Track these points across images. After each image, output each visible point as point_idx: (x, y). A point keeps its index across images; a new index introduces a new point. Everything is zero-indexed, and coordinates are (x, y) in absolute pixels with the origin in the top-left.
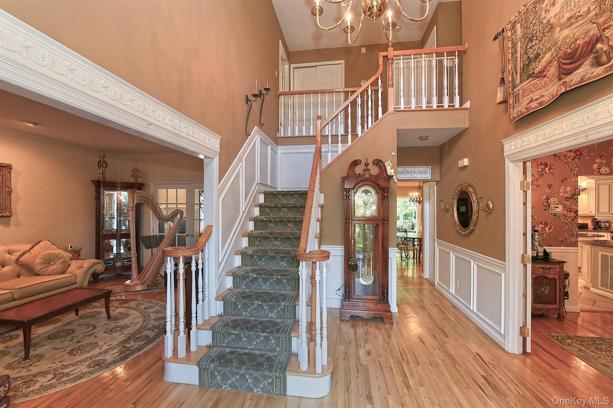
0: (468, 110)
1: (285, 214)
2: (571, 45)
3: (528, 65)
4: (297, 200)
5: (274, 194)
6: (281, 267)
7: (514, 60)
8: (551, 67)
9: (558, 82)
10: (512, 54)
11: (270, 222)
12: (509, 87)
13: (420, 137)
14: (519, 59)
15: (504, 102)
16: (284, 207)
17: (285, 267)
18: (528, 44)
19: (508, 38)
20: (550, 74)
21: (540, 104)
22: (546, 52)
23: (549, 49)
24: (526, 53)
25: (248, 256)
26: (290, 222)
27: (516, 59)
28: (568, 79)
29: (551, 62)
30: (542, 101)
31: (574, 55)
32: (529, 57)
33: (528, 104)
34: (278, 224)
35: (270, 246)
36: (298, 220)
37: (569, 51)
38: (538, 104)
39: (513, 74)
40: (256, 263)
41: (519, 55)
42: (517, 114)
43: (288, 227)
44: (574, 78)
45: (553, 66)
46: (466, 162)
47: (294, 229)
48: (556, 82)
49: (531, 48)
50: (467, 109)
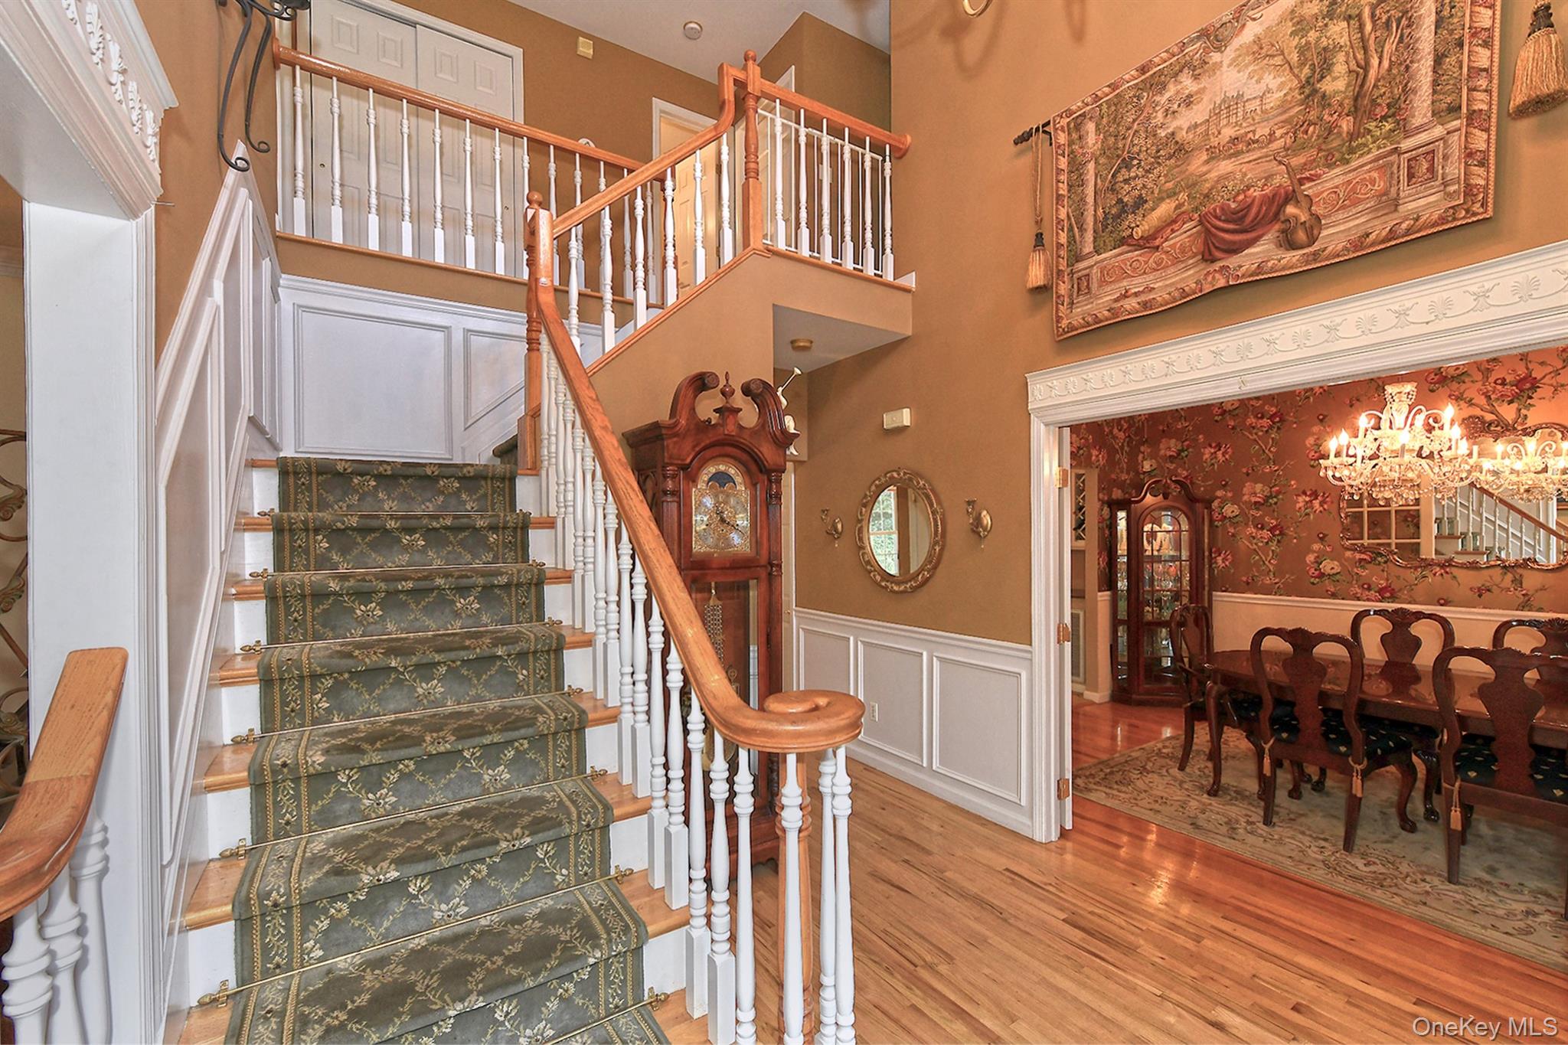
0: (910, 296)
1: (417, 557)
2: (1238, 194)
3: (1119, 216)
4: (453, 501)
5: (339, 474)
6: (486, 791)
7: (1077, 199)
8: (1173, 231)
9: (1202, 266)
10: (1070, 186)
11: (364, 595)
12: (1059, 256)
13: (792, 342)
14: (1090, 199)
15: (1041, 291)
16: (410, 531)
17: (505, 788)
18: (1118, 171)
19: (1059, 147)
20: (1173, 246)
21: (1145, 305)
22: (1162, 199)
23: (1172, 194)
24: (1112, 189)
25: (297, 780)
26: (463, 590)
27: (1083, 200)
28: (1232, 261)
29: (1174, 221)
30: (1150, 300)
31: (1245, 216)
32: (1120, 201)
33: (1116, 300)
34: (404, 605)
35: (392, 707)
36: (503, 580)
37: (1233, 206)
38: (1139, 303)
39: (1071, 229)
40: (347, 806)
41: (1090, 190)
42: (1083, 319)
43: (457, 614)
44: (1246, 261)
45: (1181, 231)
46: (905, 417)
47: (485, 619)
48: (1195, 265)
49: (1126, 181)
50: (907, 290)
